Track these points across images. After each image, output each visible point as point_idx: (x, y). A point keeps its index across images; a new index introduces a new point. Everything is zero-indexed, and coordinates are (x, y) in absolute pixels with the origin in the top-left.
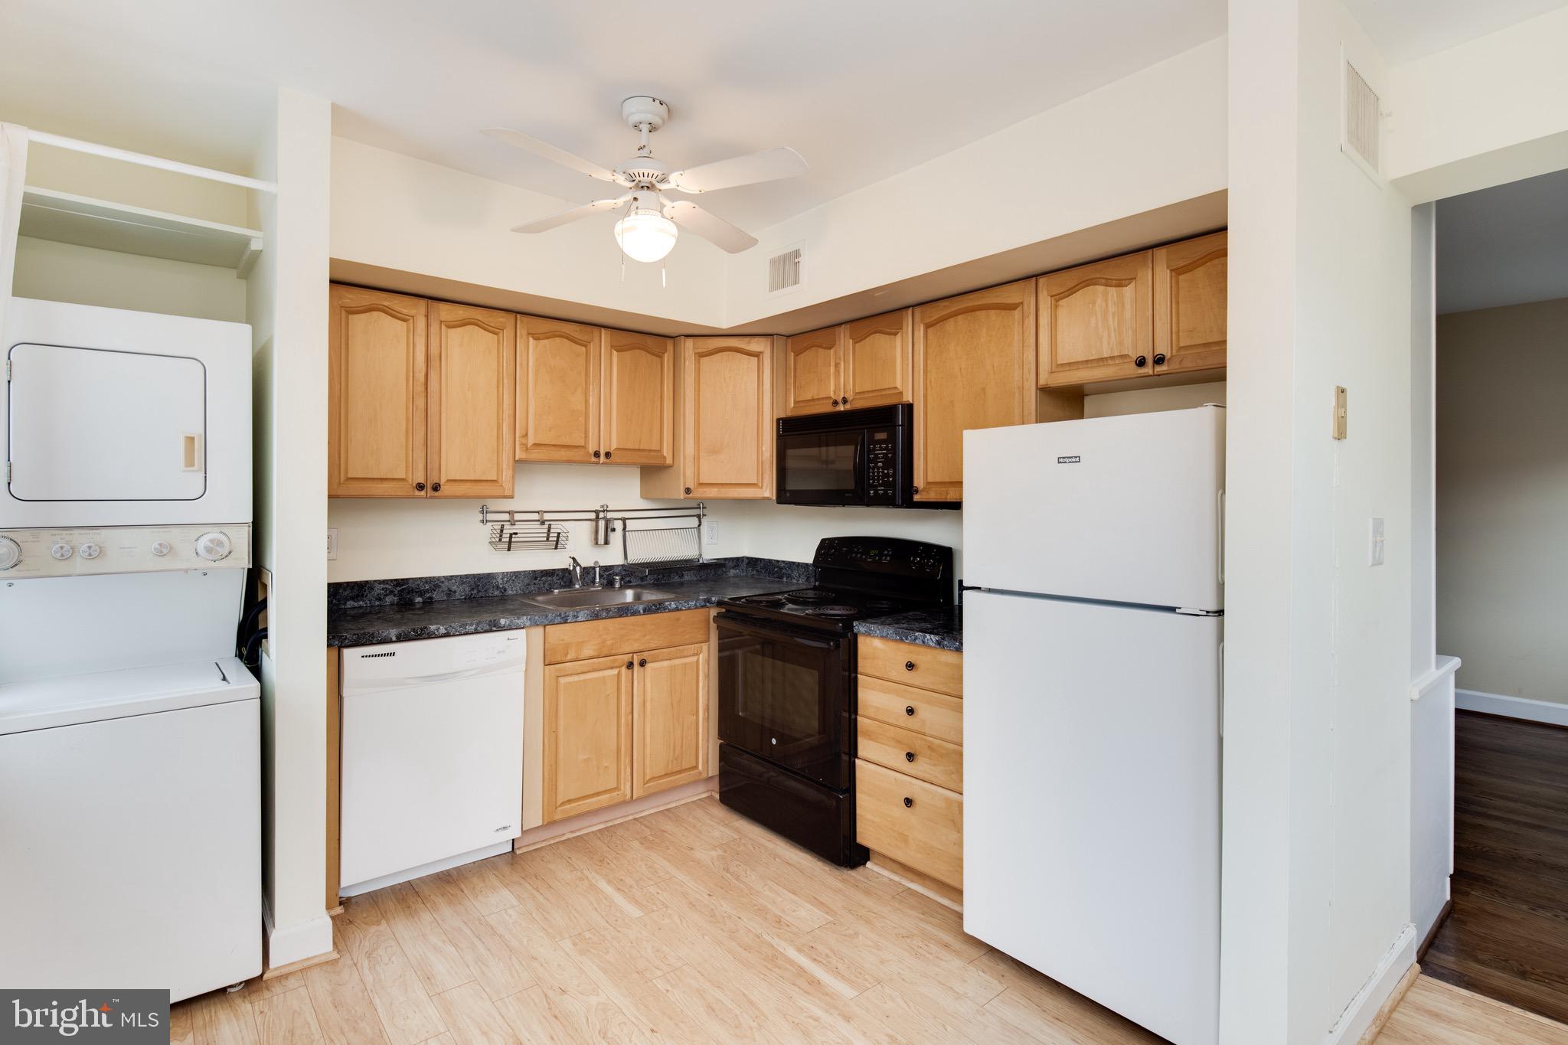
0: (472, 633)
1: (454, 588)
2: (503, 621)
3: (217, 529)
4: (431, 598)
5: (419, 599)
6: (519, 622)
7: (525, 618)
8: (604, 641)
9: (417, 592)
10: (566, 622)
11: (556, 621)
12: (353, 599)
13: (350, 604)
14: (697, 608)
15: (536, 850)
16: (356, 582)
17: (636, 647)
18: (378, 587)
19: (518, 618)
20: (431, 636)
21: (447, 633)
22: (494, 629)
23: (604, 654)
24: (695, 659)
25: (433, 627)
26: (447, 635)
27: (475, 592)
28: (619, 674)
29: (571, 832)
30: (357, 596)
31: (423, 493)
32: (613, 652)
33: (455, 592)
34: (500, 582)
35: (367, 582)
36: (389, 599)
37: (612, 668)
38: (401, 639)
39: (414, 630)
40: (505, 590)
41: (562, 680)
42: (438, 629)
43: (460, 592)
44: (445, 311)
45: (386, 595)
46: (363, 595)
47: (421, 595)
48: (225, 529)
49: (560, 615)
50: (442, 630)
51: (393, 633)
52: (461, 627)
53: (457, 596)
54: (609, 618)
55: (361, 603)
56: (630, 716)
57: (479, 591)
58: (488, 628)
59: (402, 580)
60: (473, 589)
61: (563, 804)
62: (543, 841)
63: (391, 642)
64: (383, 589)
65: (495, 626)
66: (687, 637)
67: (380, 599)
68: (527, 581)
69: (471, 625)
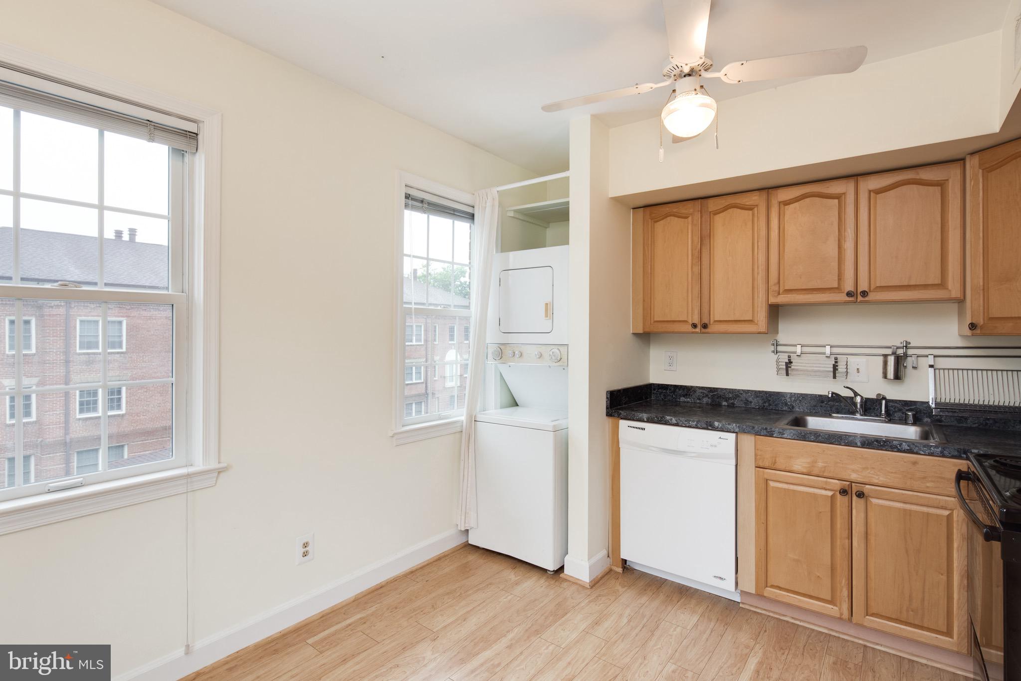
0: (694, 428)
1: (750, 399)
2: (716, 424)
3: (557, 347)
4: (733, 404)
5: (724, 403)
6: (729, 427)
7: (734, 425)
8: (815, 462)
9: (723, 398)
10: (771, 436)
11: (762, 434)
12: (684, 396)
13: (682, 399)
14: (944, 456)
15: (755, 612)
16: (686, 386)
17: (854, 477)
18: (699, 391)
19: (729, 424)
20: (666, 423)
21: (677, 423)
22: (710, 428)
23: (816, 472)
24: (946, 513)
25: (668, 418)
26: (677, 425)
27: (767, 404)
28: (833, 497)
29: (793, 618)
30: (687, 395)
31: (698, 330)
32: (826, 474)
33: (751, 402)
34: (788, 400)
35: (692, 387)
36: (705, 400)
37: (826, 489)
38: (650, 421)
39: (657, 417)
40: (793, 407)
41: (772, 484)
42: (671, 420)
43: (755, 403)
44: (713, 205)
45: (703, 397)
46: (689, 395)
47: (726, 401)
48: (559, 348)
49: (766, 429)
50: (674, 421)
51: (645, 416)
52: (686, 421)
53: (753, 405)
54: (818, 442)
55: (689, 399)
56: (847, 542)
57: (770, 405)
58: (705, 426)
59: (714, 388)
60: (765, 402)
61: (772, 586)
62: (765, 610)
63: (643, 421)
64: (701, 393)
65: (710, 426)
66: (928, 485)
67: (700, 399)
68: (813, 403)
69: (693, 421)
